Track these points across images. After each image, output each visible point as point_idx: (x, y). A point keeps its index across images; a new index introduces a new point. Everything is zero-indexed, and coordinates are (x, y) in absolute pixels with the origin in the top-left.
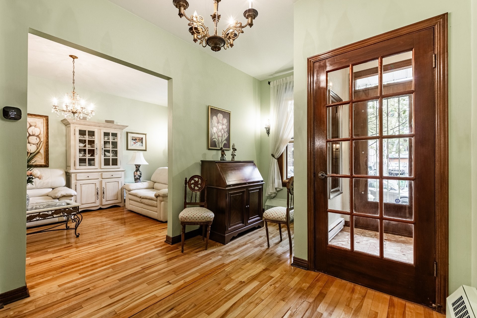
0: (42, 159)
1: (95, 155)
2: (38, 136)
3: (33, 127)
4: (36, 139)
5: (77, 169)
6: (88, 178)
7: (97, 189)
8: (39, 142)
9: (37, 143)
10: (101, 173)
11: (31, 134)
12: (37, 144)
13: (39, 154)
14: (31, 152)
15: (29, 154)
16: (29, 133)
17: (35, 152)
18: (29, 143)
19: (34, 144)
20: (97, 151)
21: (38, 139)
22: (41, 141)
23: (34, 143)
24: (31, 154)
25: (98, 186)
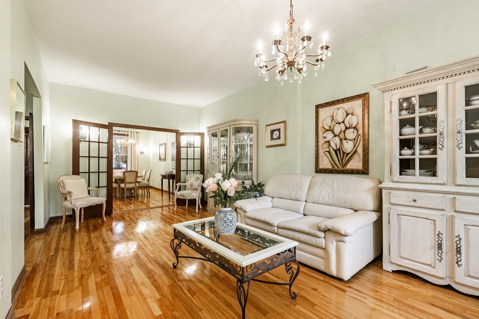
0: (359, 162)
1: (439, 151)
2: (355, 128)
3: (350, 115)
4: (353, 132)
5: (394, 180)
6: (413, 204)
7: (438, 235)
8: (356, 136)
9: (354, 138)
10: (452, 196)
11: (348, 126)
12: (354, 140)
13: (356, 154)
14: (348, 152)
15: (345, 155)
16: (346, 125)
17: (352, 151)
18: (346, 139)
19: (350, 140)
20: (442, 140)
21: (355, 132)
22: (359, 134)
23: (351, 138)
24: (348, 154)
25: (442, 227)
